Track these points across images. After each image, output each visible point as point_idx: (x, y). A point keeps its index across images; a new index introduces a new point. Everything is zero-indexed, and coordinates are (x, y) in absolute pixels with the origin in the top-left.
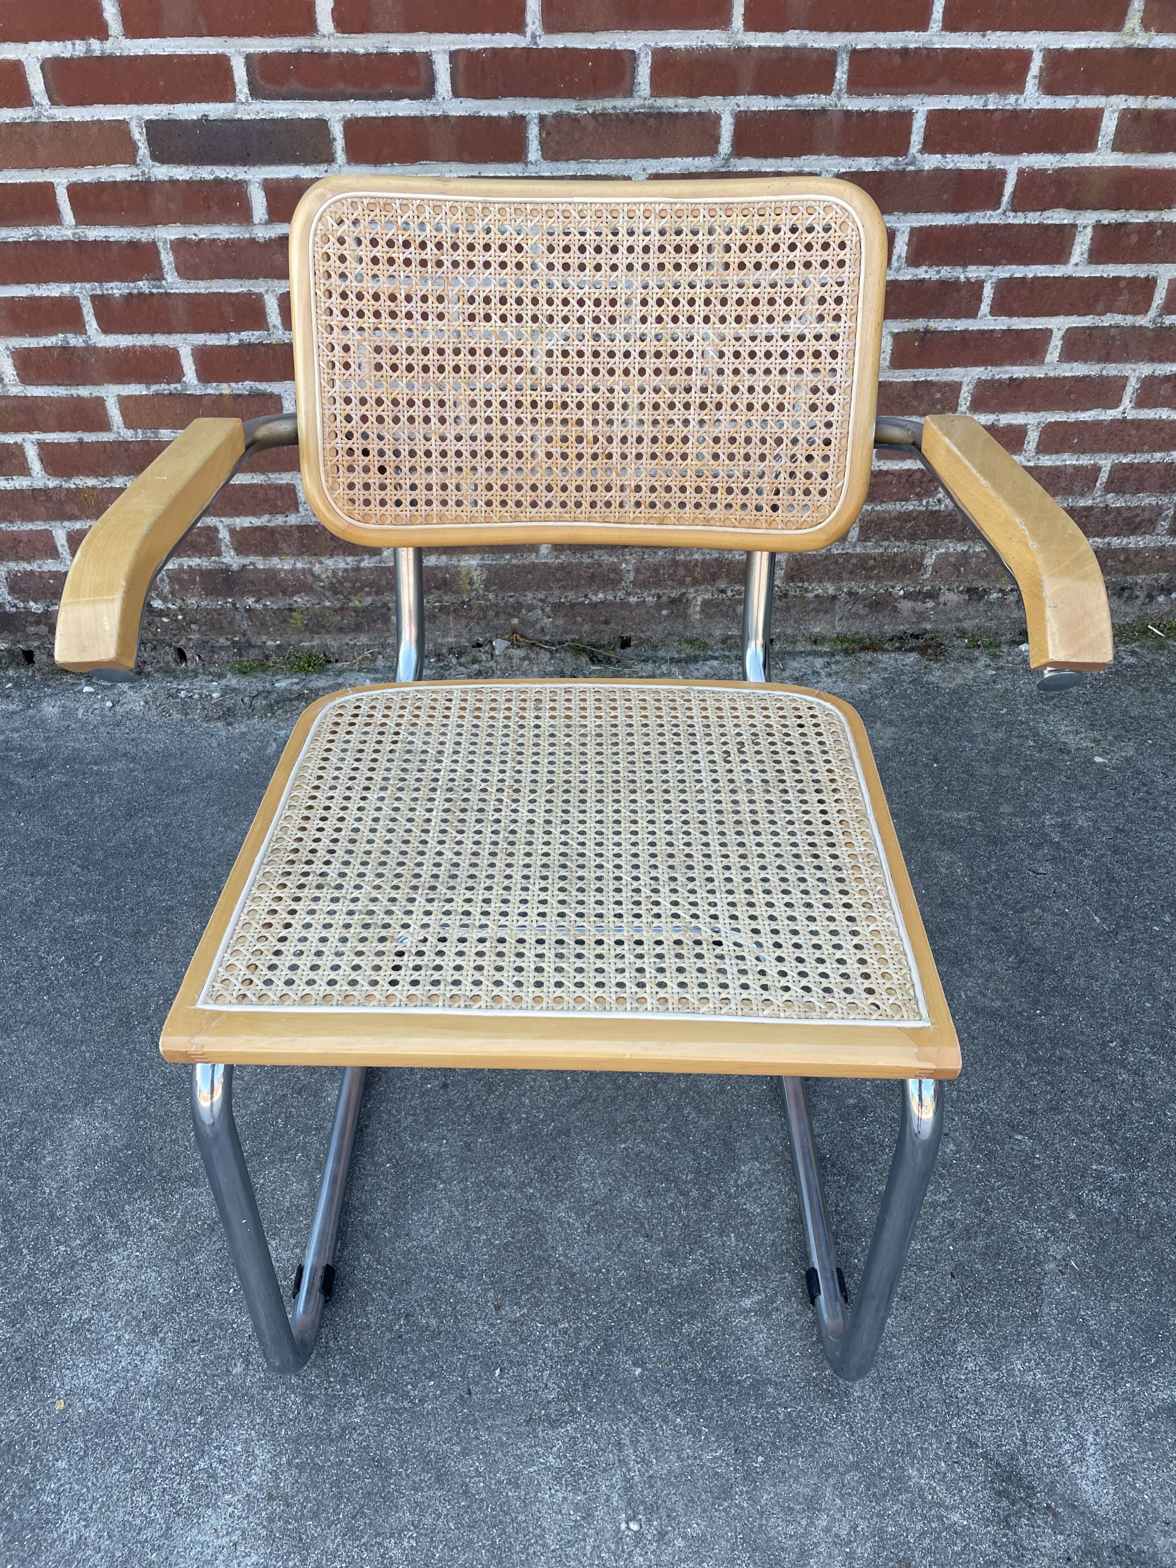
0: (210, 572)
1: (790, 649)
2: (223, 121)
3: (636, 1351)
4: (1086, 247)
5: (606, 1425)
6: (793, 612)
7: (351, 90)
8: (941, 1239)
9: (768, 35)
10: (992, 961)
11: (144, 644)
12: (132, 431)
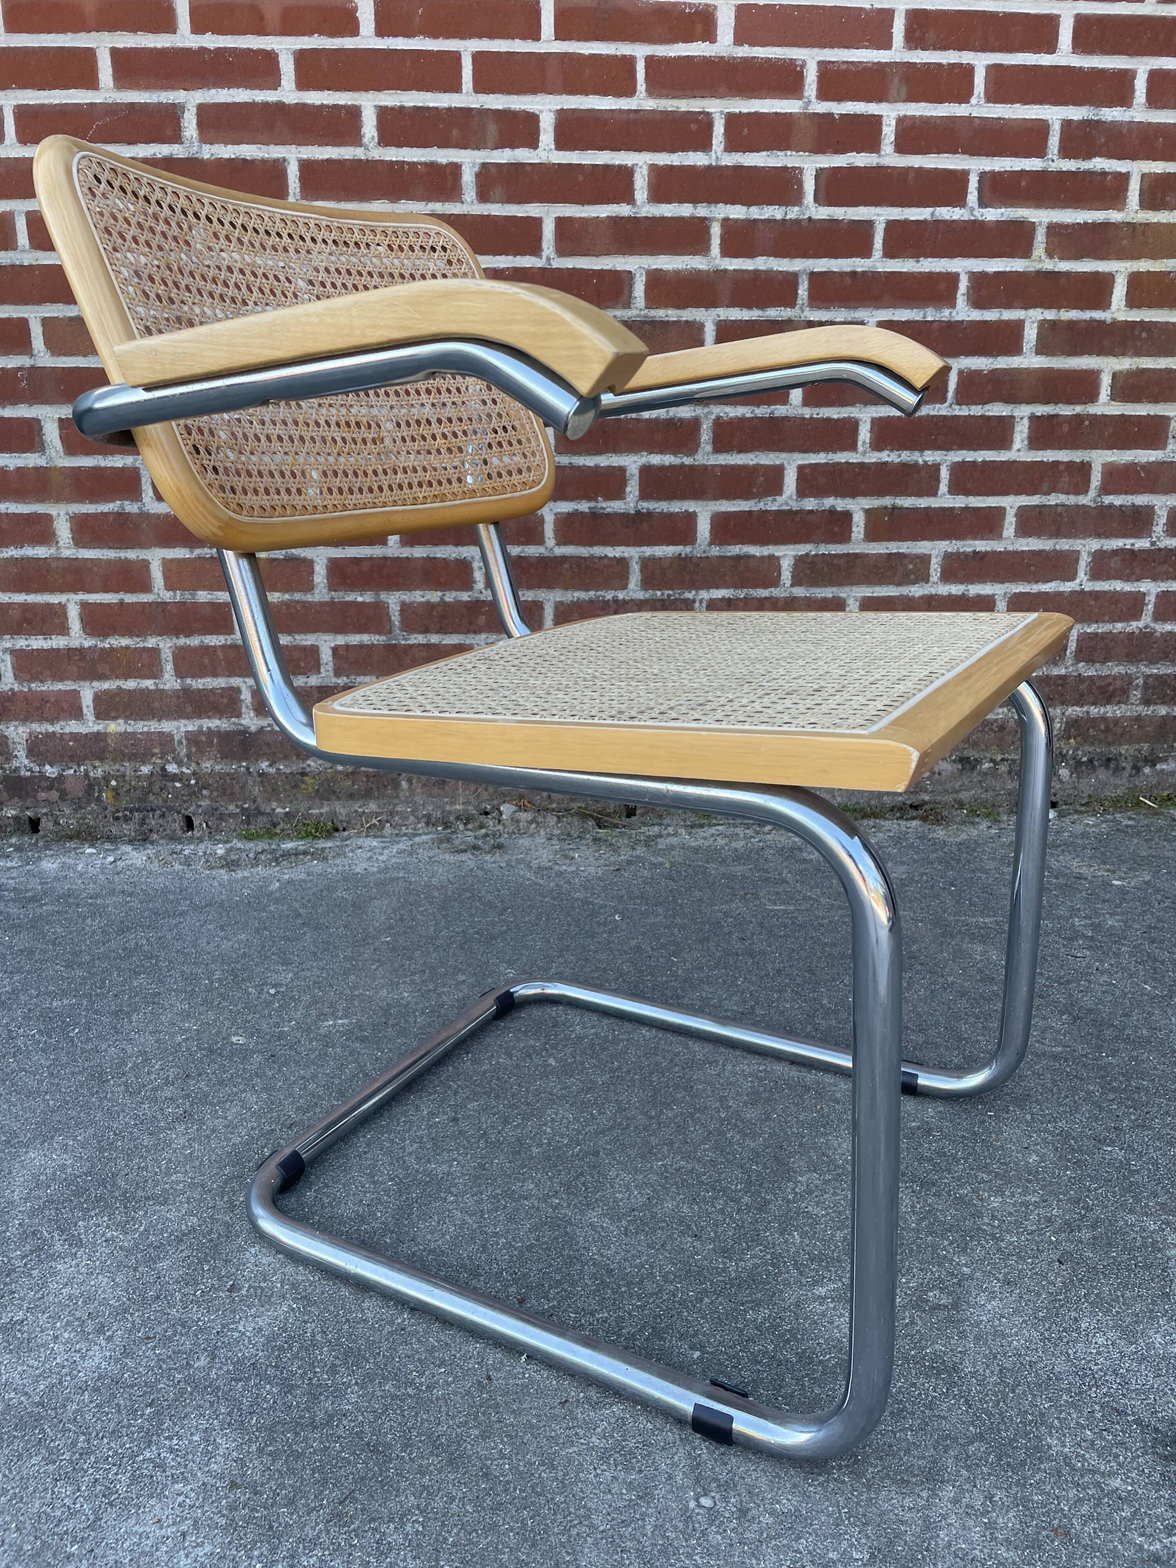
0: (227, 733)
3: (693, 1337)
4: (1025, 435)
8: (1040, 1232)
9: (740, 260)
11: (153, 810)
12: (171, 593)
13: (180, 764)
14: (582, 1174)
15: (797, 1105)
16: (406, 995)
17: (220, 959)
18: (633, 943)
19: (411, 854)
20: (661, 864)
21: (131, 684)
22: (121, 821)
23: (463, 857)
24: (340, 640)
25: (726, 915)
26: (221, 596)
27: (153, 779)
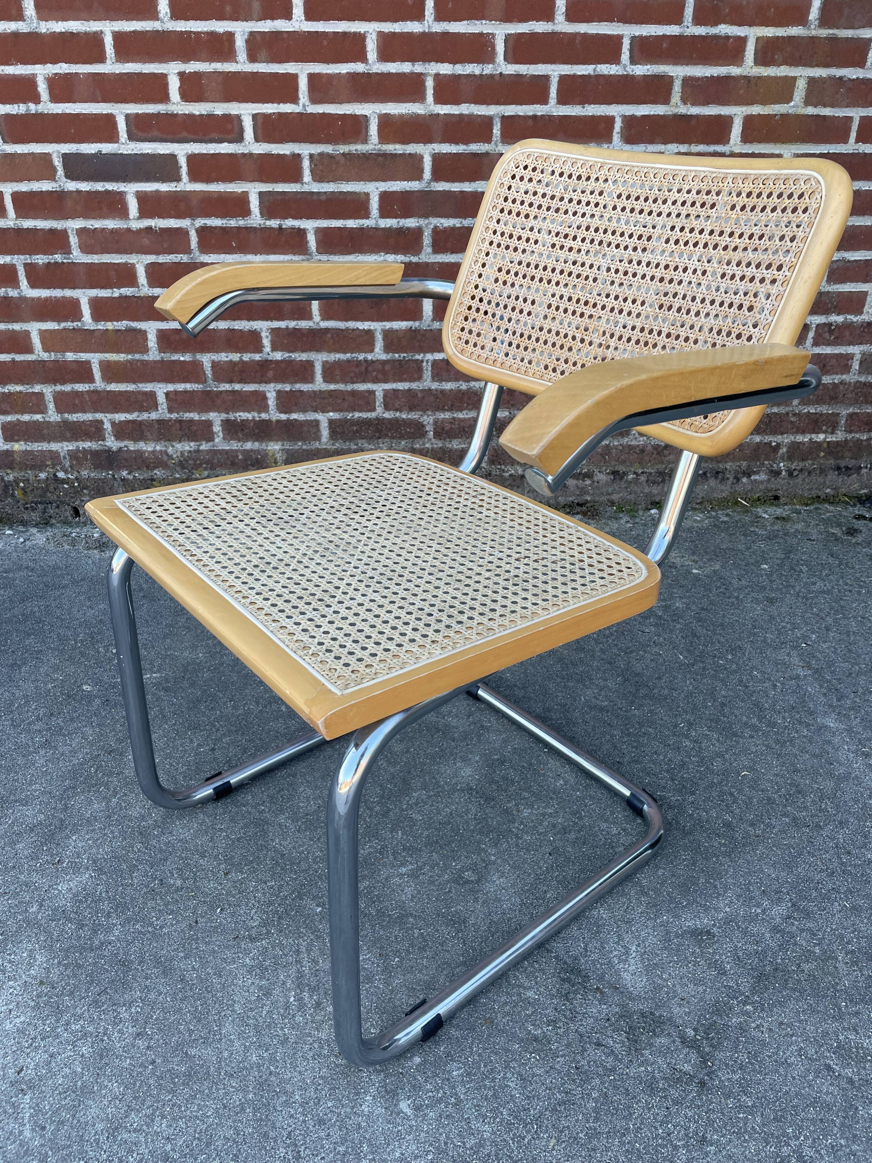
0: (97, 452)
2: (111, 154)
3: (320, 898)
5: (290, 940)
7: (191, 136)
8: (546, 833)
9: (449, 106)
10: (606, 680)
11: (51, 503)
12: (48, 354)
13: (66, 472)
16: (201, 655)
17: (84, 625)
21: (26, 418)
22: (30, 510)
24: (171, 387)
26: (84, 356)
27: (49, 482)
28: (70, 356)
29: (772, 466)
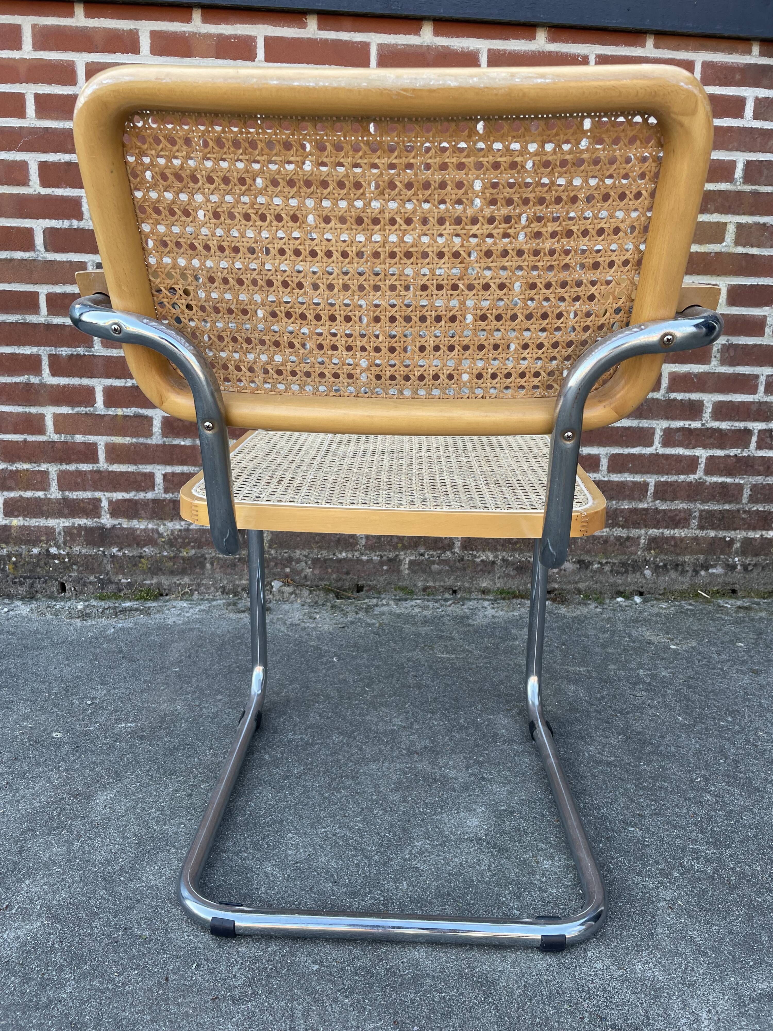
0: (91, 529)
1: (468, 596)
6: (468, 571)
10: (607, 738)
11: (39, 578)
12: (58, 435)
13: (59, 548)
14: (268, 836)
15: (427, 792)
16: (179, 708)
17: (60, 680)
18: (342, 677)
19: (207, 613)
20: (373, 624)
21: (28, 494)
22: (17, 585)
23: (242, 615)
24: (169, 469)
25: (409, 660)
26: (91, 439)
27: (40, 557)
28: (79, 438)
29: (728, 560)
